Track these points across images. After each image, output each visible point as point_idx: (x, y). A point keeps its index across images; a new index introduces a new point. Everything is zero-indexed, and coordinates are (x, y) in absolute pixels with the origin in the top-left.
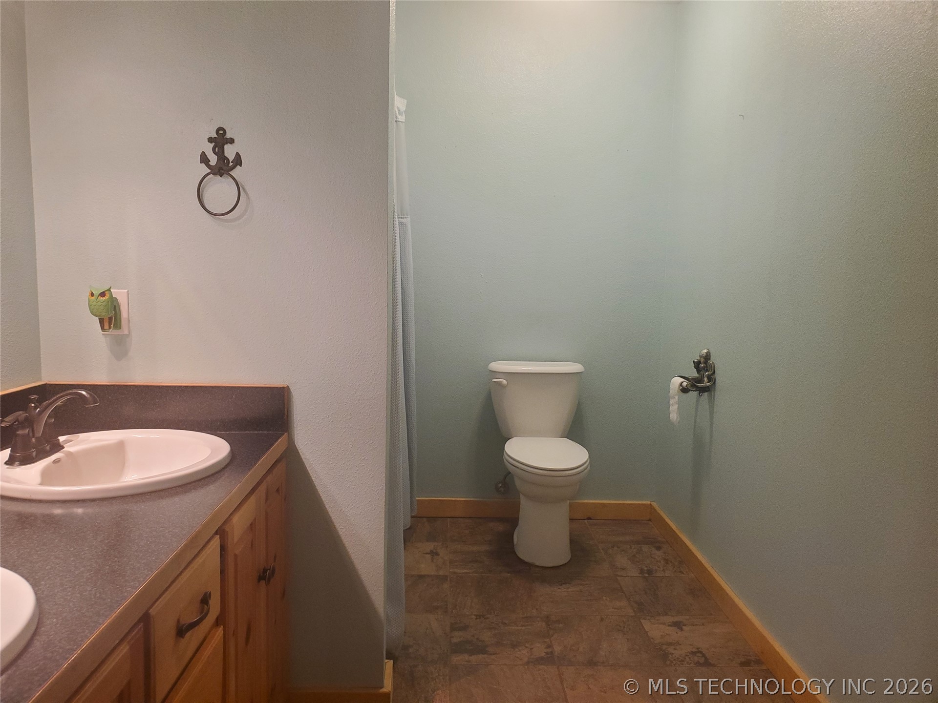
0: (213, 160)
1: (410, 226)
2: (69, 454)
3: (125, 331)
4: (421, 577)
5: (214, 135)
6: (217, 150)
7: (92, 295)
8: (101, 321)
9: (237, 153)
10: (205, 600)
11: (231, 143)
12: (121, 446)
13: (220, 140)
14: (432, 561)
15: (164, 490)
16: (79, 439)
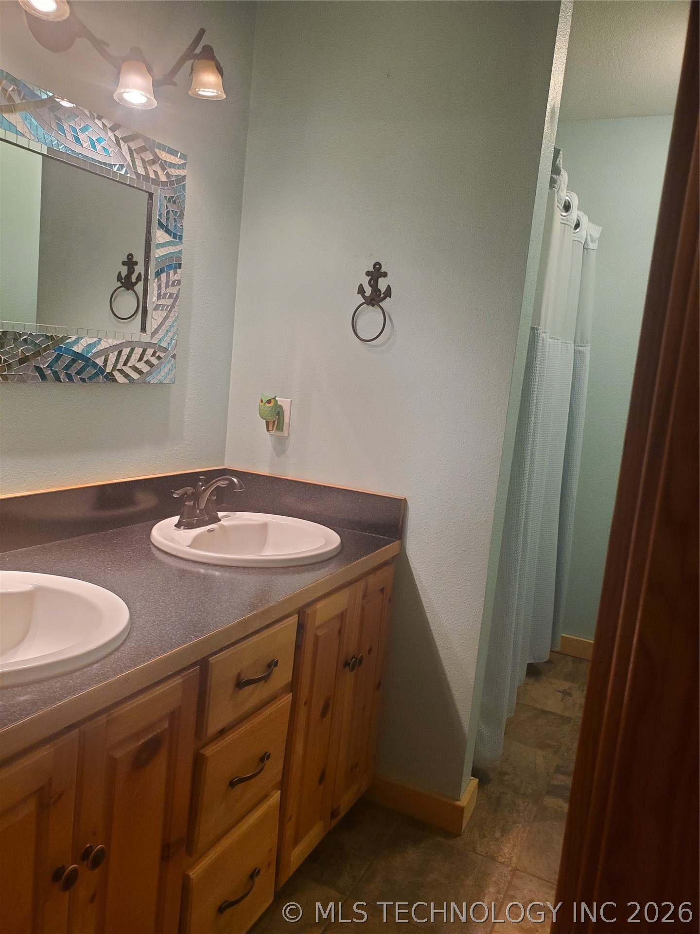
0: (368, 291)
1: (589, 354)
2: (223, 527)
3: (285, 433)
4: (545, 712)
5: (371, 269)
6: (372, 283)
7: (262, 401)
8: (267, 423)
9: (389, 285)
10: (272, 665)
11: (384, 277)
12: (265, 526)
13: (376, 273)
14: (562, 700)
15: (269, 568)
16: (236, 516)
